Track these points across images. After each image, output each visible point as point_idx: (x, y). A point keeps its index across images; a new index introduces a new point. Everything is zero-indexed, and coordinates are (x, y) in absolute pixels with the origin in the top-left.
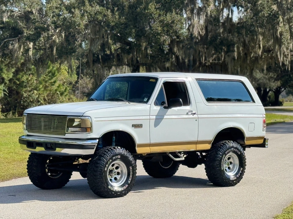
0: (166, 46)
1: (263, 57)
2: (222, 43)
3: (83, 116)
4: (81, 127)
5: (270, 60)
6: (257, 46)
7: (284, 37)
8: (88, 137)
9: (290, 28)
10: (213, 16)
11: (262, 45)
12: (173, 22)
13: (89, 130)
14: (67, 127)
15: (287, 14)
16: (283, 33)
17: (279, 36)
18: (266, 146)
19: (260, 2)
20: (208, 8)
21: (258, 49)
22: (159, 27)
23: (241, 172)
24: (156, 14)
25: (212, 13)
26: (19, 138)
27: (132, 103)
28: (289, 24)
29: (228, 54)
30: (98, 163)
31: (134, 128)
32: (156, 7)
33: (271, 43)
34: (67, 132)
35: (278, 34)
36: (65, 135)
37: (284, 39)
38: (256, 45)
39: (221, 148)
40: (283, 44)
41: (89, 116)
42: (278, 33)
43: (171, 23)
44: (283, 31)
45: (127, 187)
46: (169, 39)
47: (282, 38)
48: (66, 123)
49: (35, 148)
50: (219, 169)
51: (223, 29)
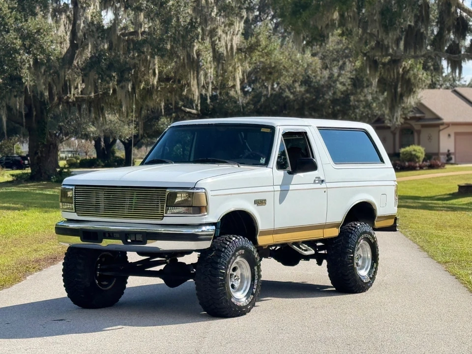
0: (24, 71)
1: (159, 89)
2: (110, 67)
3: (194, 188)
4: (192, 206)
5: (169, 94)
6: (151, 71)
7: (203, 59)
8: (203, 221)
9: (213, 45)
10: (95, 23)
11: (158, 70)
12: (38, 31)
13: (204, 209)
14: (166, 206)
15: (210, 22)
16: (200, 52)
17: (195, 56)
18: (397, 229)
19: (171, 3)
20: (88, 11)
21: (151, 76)
22: (18, 39)
23: (374, 270)
24: (11, 17)
25: (94, 18)
26: (56, 225)
27: (242, 167)
28: (211, 38)
29: (121, 85)
30: (217, 263)
31: (256, 205)
32: (10, 6)
33: (169, 67)
34: (166, 213)
35: (193, 53)
36: (162, 219)
37: (203, 61)
38: (149, 69)
39: (352, 234)
40: (202, 70)
41: (204, 188)
42: (195, 53)
43: (36, 33)
44: (201, 48)
45: (252, 298)
46: (31, 60)
47: (200, 59)
48: (164, 199)
49: (101, 242)
50: (351, 266)
51: (108, 44)
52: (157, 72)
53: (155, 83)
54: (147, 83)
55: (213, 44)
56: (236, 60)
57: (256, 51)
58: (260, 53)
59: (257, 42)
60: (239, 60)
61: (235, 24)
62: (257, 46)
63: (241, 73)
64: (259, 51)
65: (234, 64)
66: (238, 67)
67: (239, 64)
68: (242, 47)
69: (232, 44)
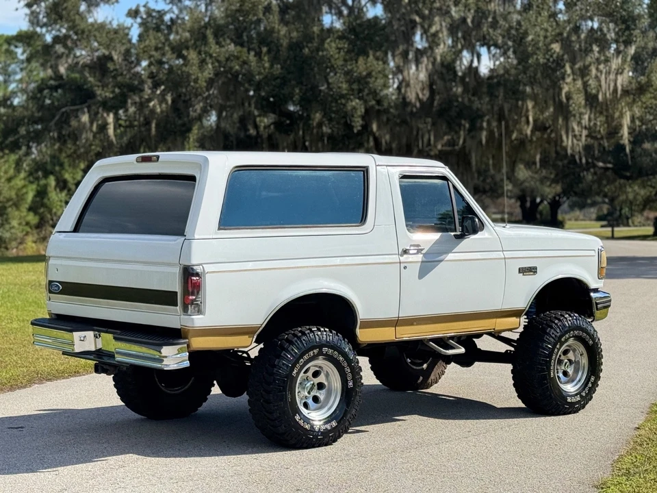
0: (356, 120)
1: (534, 139)
5: (547, 146)
6: (523, 119)
7: (574, 103)
10: (445, 64)
12: (369, 74)
15: (579, 60)
16: (571, 95)
17: (564, 100)
19: (530, 38)
21: (524, 124)
22: (344, 83)
24: (338, 58)
25: (443, 58)
28: (583, 79)
29: (471, 134)
32: (339, 46)
33: (548, 114)
35: (562, 96)
37: (574, 105)
40: (572, 116)
42: (564, 96)
43: (366, 76)
44: (572, 90)
46: (362, 107)
47: (571, 103)
51: (462, 88)
52: (531, 119)
53: (529, 132)
54: (520, 131)
55: (585, 85)
56: (623, 104)
57: (647, 92)
58: (652, 95)
59: (648, 82)
60: (628, 104)
61: (612, 60)
62: (648, 86)
63: (629, 119)
64: (651, 93)
65: (620, 109)
66: (626, 112)
67: (627, 109)
68: (629, 88)
69: (616, 84)
